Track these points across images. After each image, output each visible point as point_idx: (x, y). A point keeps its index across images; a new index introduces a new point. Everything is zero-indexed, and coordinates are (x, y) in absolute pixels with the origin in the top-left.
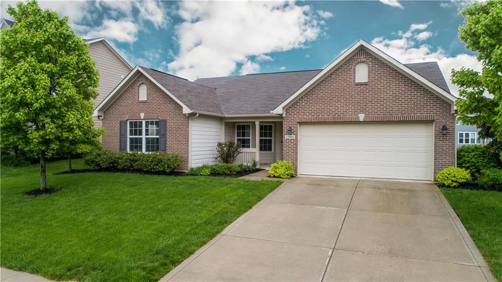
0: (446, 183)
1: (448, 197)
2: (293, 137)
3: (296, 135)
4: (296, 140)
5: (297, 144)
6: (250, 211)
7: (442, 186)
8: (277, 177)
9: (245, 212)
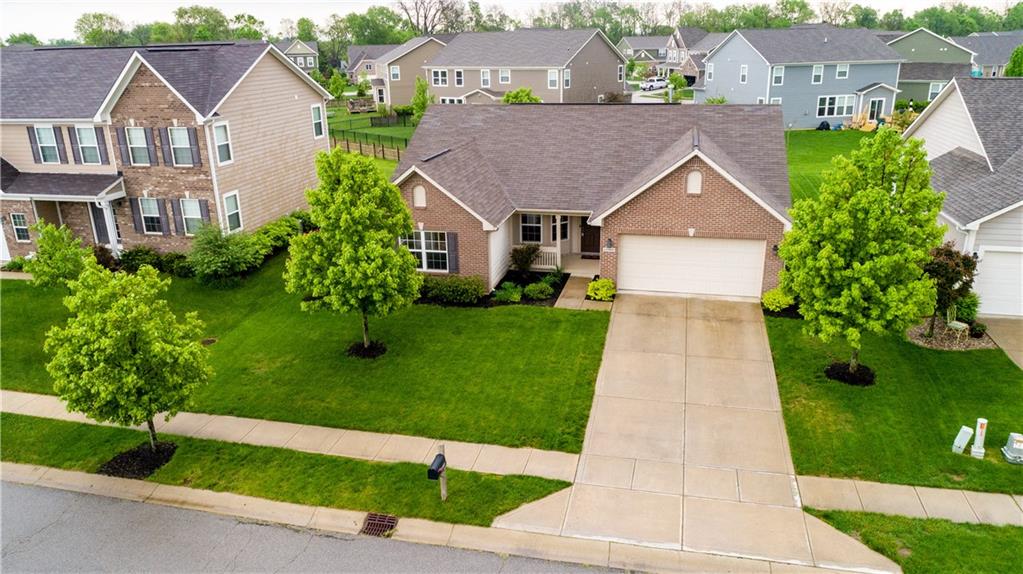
0: (771, 308)
1: (769, 328)
2: (613, 250)
3: (617, 248)
4: (617, 253)
5: (616, 258)
6: (603, 363)
7: (767, 312)
8: (601, 300)
9: (599, 366)
